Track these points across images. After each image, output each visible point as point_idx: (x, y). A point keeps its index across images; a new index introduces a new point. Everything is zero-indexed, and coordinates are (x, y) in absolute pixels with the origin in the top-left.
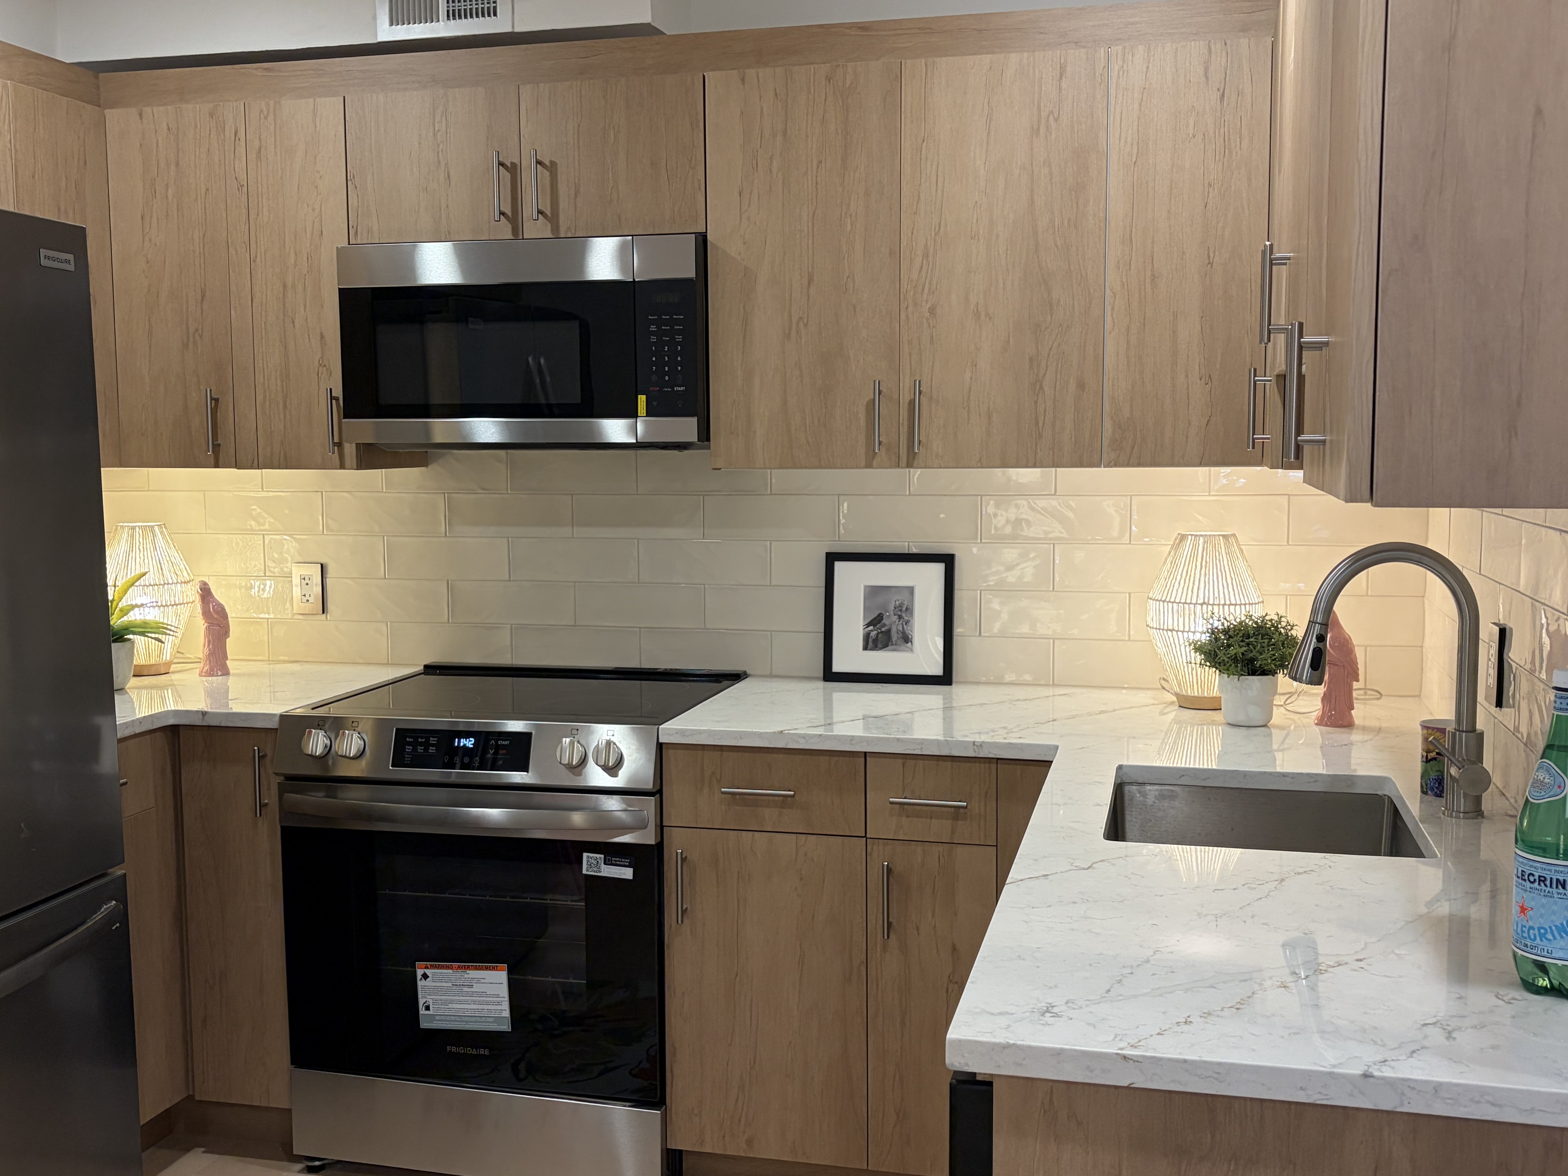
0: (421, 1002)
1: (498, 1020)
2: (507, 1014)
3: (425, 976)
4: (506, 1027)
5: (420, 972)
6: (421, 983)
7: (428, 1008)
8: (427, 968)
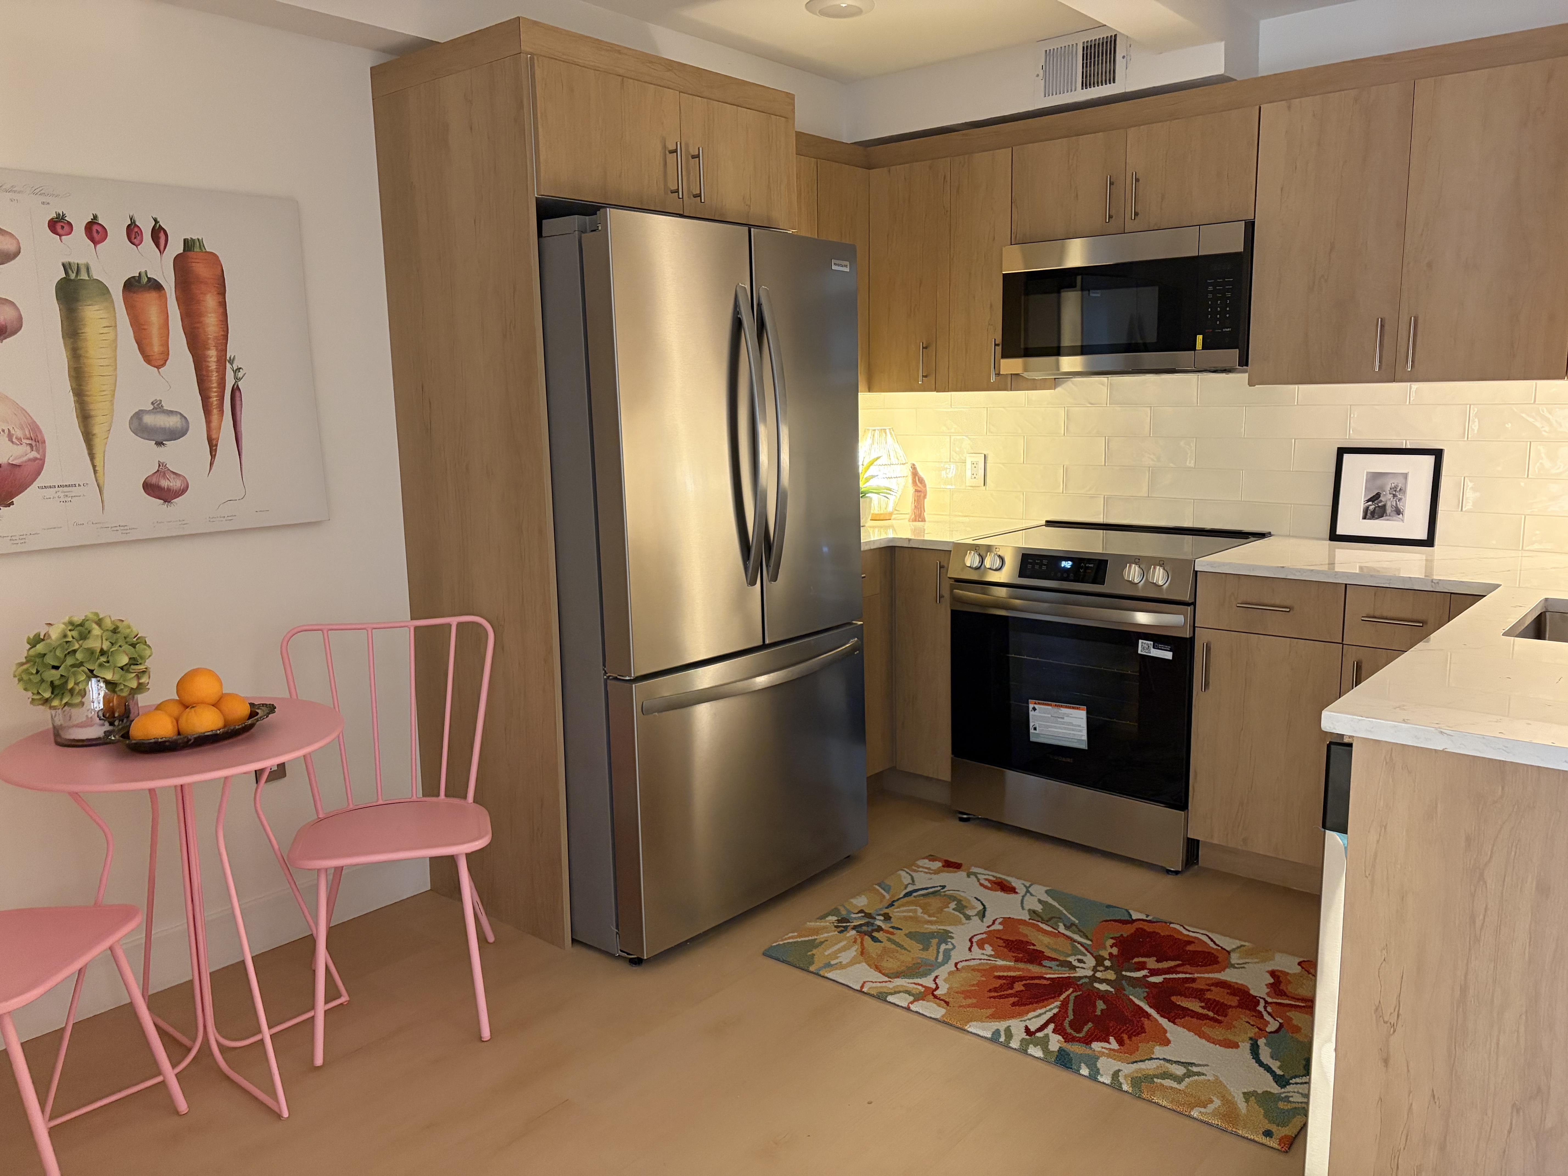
0: (1031, 724)
1: (1080, 741)
2: (1085, 738)
3: (1034, 709)
4: (1084, 746)
5: (1031, 706)
6: (1031, 713)
7: (1035, 729)
8: (1035, 703)
